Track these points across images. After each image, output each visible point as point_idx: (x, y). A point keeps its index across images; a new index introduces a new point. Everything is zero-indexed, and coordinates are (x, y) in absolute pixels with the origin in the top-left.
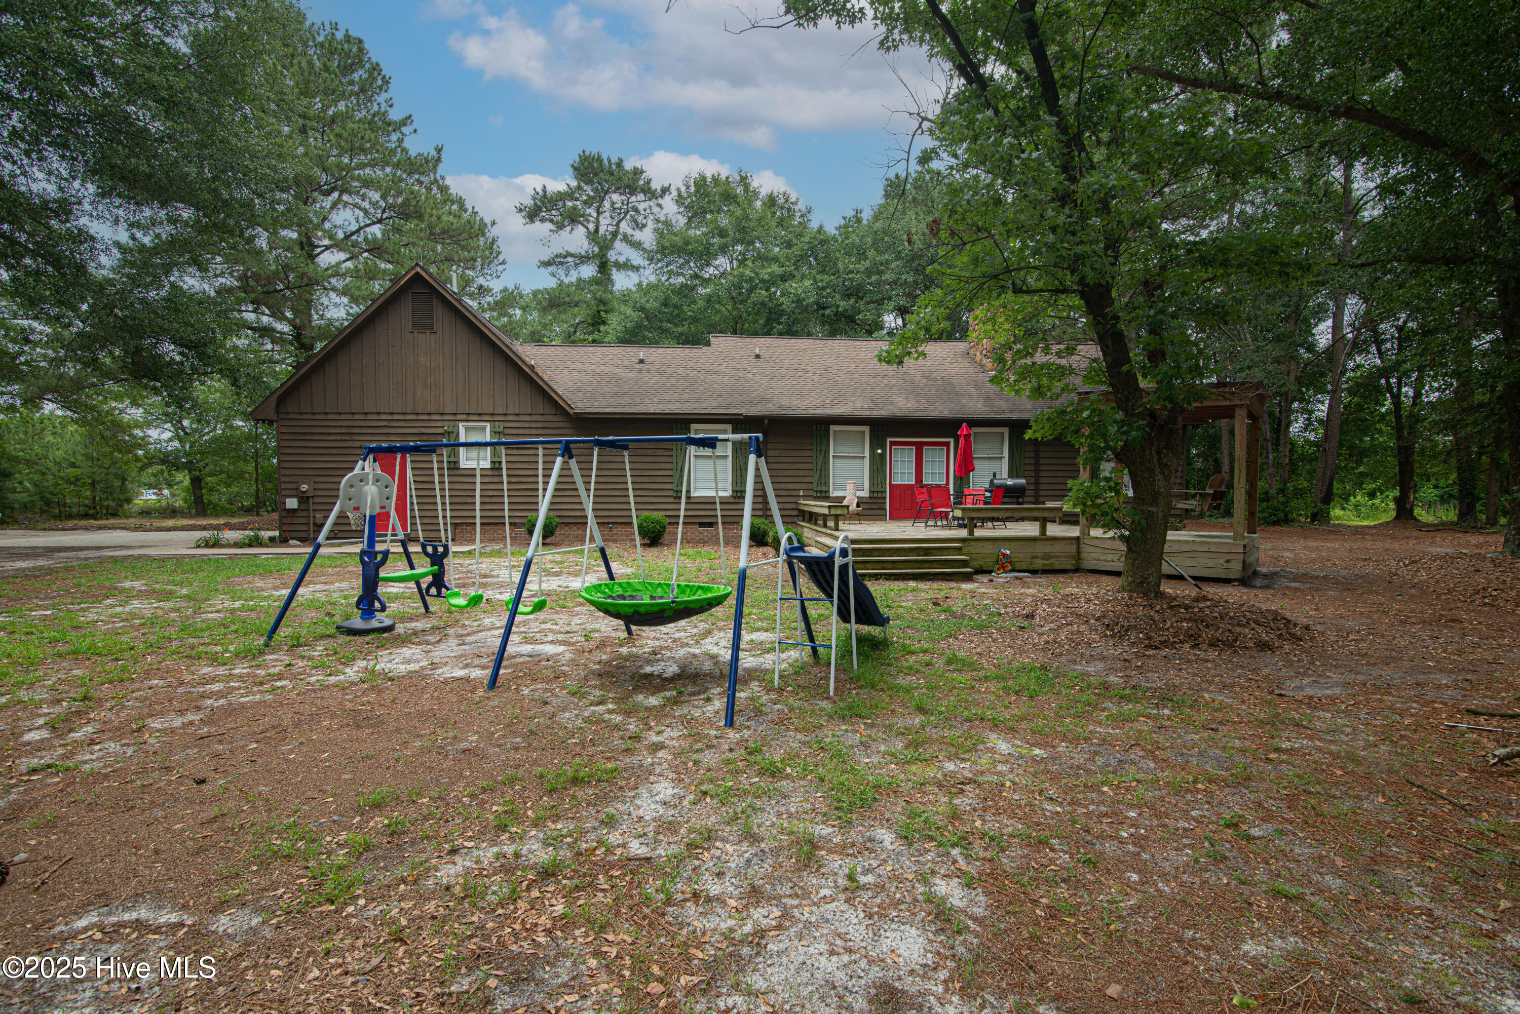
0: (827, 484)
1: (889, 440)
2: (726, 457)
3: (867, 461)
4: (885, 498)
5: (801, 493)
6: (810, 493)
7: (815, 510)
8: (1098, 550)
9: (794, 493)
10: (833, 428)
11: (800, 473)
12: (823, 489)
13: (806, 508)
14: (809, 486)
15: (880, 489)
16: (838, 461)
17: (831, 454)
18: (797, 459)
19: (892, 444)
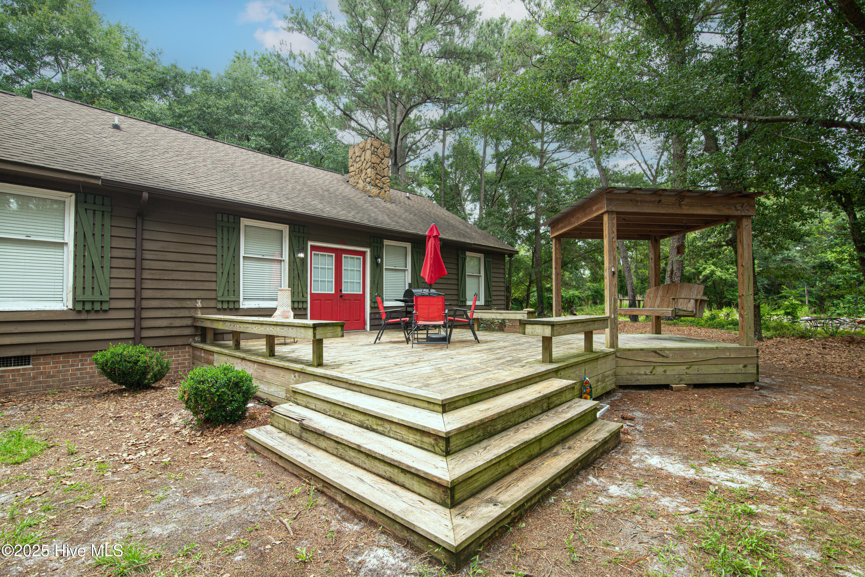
0: (236, 292)
1: (310, 243)
2: (62, 245)
3: (286, 266)
4: (306, 309)
5: (199, 304)
6: (212, 304)
7: (220, 326)
8: (631, 363)
9: (189, 304)
10: (244, 222)
11: (198, 276)
12: (232, 298)
13: (208, 324)
14: (212, 295)
15: (301, 299)
16: (251, 264)
17: (242, 254)
18: (194, 258)
19: (313, 248)
